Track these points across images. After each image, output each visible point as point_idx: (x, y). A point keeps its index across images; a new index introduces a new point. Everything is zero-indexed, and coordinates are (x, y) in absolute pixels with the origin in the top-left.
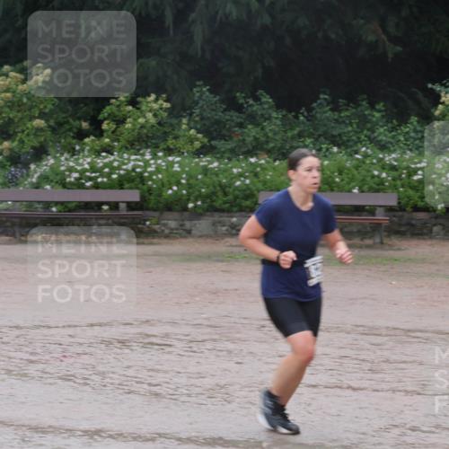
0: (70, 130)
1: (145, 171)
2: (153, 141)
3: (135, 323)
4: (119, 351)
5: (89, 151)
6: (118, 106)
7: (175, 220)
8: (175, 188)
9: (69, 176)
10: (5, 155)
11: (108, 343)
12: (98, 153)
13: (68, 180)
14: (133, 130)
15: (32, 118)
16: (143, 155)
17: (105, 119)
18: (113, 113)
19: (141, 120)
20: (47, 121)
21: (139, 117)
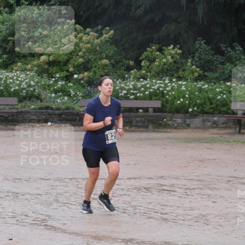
0: (123, 65)
1: (165, 90)
2: (171, 72)
3: (155, 178)
4: (144, 194)
5: (133, 78)
6: (151, 52)
7: (181, 118)
8: (182, 100)
9: (121, 92)
10: (85, 80)
11: (138, 189)
12: (138, 79)
13: (120, 94)
14: (159, 66)
15: (101, 59)
16: (164, 80)
17: (143, 60)
18: (148, 56)
19: (164, 60)
20: (110, 60)
21: (163, 59)
